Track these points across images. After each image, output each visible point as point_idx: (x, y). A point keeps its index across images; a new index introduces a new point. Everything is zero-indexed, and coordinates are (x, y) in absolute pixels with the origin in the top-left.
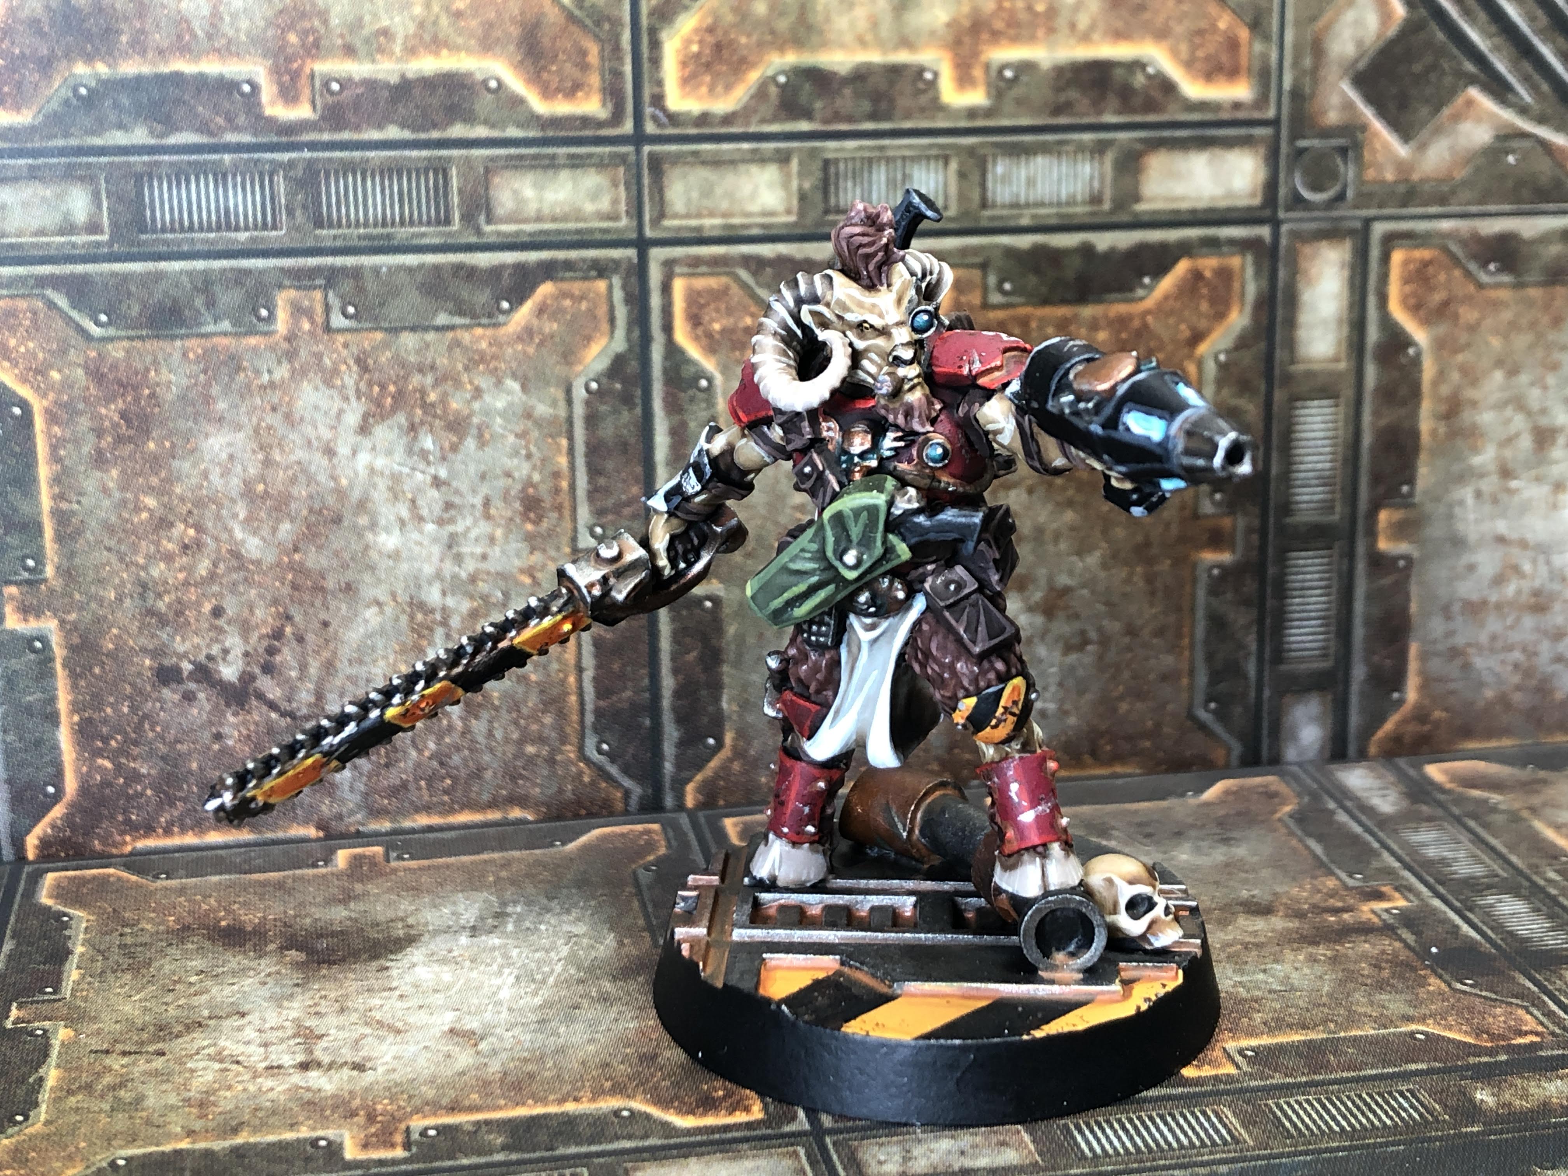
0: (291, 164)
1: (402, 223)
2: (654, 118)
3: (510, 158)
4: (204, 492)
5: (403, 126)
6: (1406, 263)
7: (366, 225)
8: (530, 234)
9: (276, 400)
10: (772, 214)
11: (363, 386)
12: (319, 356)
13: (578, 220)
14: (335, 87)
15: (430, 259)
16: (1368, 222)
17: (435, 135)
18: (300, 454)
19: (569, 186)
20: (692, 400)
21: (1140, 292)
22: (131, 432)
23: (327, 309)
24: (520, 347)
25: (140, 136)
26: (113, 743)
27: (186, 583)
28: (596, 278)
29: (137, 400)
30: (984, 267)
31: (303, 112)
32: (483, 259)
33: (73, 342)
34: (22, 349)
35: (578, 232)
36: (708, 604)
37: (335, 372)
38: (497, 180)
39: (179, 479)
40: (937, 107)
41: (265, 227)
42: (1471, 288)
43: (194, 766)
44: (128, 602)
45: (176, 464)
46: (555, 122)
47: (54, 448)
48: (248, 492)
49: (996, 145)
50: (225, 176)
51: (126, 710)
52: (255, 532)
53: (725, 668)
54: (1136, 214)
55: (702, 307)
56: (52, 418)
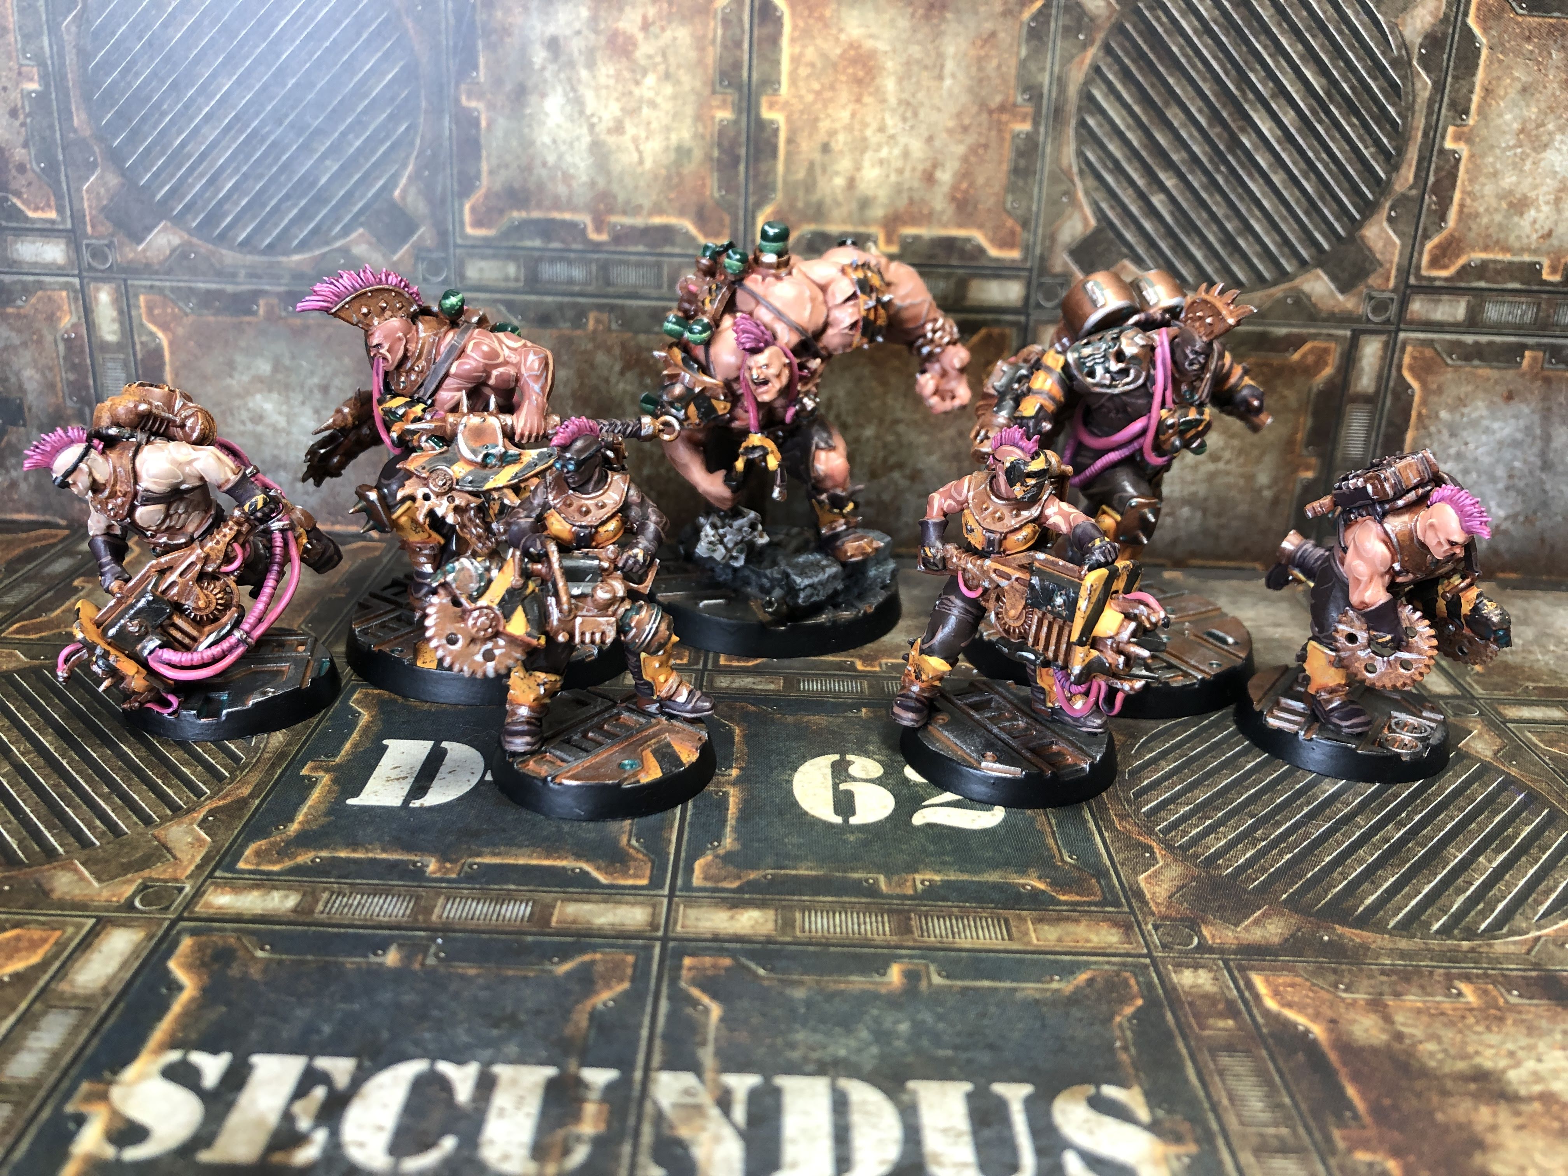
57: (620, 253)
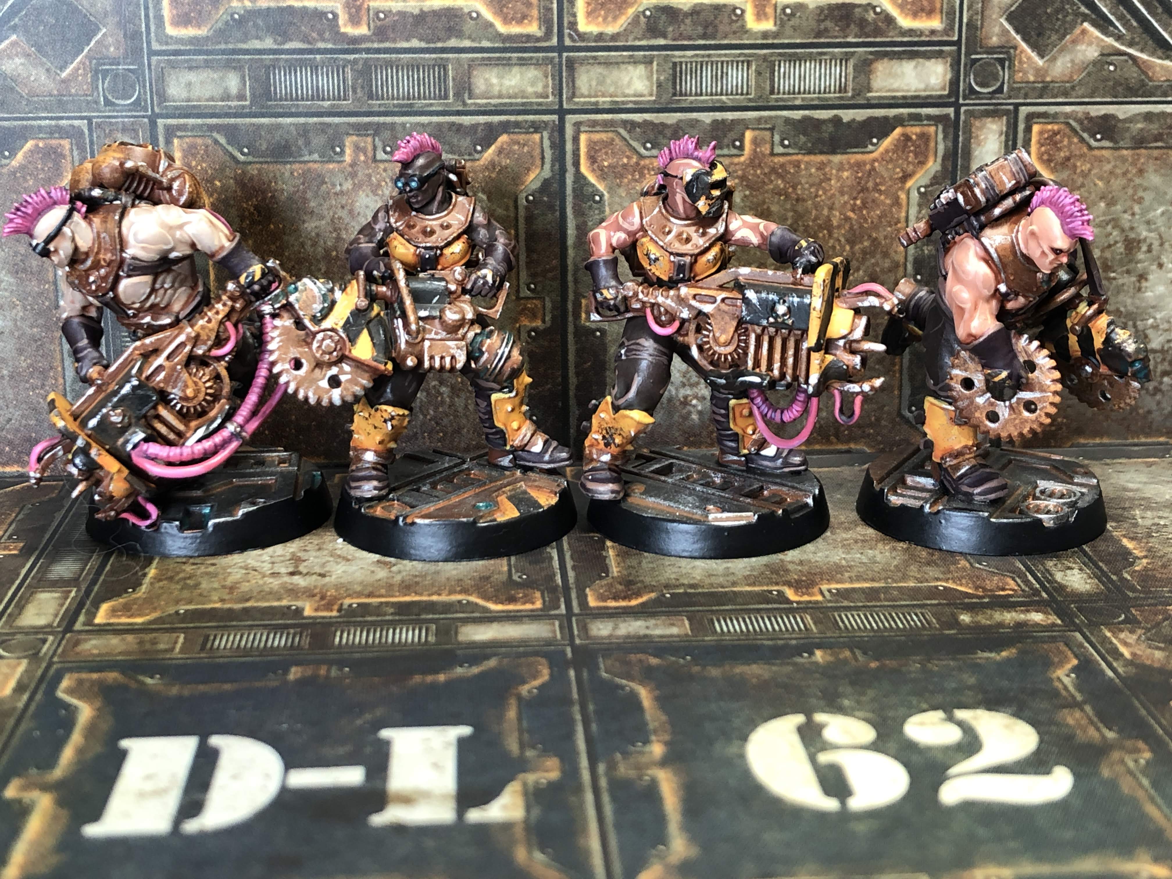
0: (355, 62)
1: (419, 98)
2: (570, 36)
3: (483, 59)
5: (421, 40)
6: (1041, 133)
7: (398, 98)
8: (494, 106)
9: (344, 202)
10: (641, 96)
12: (369, 176)
13: (522, 97)
14: (382, 16)
15: (435, 119)
16: (1017, 106)
17: (439, 45)
19: (518, 76)
20: (590, 207)
21: (870, 148)
23: (375, 148)
24: (487, 173)
25: (268, 43)
28: (532, 133)
29: (263, 199)
30: (772, 130)
31: (363, 30)
32: (467, 120)
33: (228, 164)
34: (201, 167)
35: (523, 104)
36: (598, 334)
37: (379, 186)
38: (475, 73)
39: (287, 246)
40: (743, 30)
41: (339, 99)
42: (1085, 150)
45: (286, 238)
46: (509, 38)
48: (327, 256)
49: (780, 54)
50: (317, 67)
53: (608, 373)
54: (868, 99)
55: (596, 151)
57: (386, 51)
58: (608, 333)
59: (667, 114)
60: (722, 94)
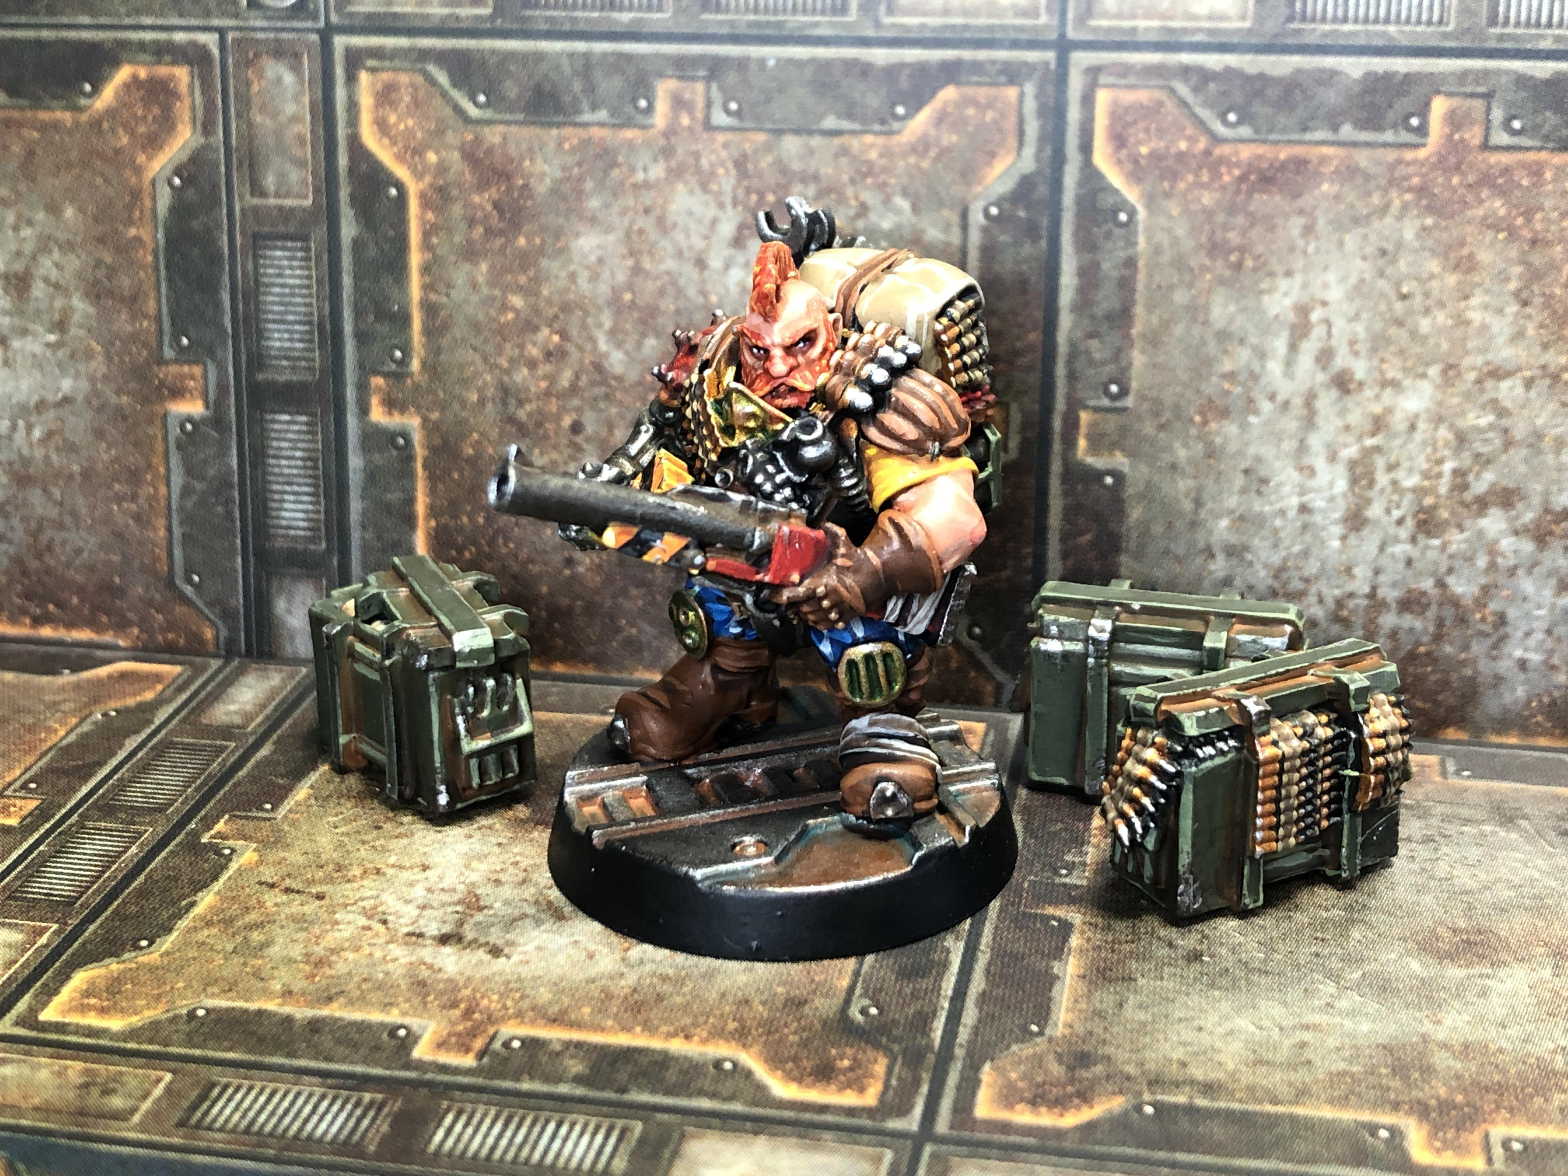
1: (795, 10)
4: (572, 296)
7: (756, 11)
8: (935, 29)
9: (648, 202)
10: (1223, 18)
11: (741, 192)
12: (697, 155)
13: (990, 15)
15: (821, 52)
18: (669, 264)
20: (1108, 236)
22: (502, 225)
23: (709, 104)
24: (912, 160)
26: (467, 554)
27: (548, 394)
28: (1005, 84)
29: (509, 190)
32: (880, 56)
33: (451, 123)
34: (402, 127)
35: (991, 28)
36: (1109, 480)
37: (712, 175)
39: (547, 279)
41: (649, 8)
43: (545, 589)
44: (489, 406)
45: (544, 263)
47: (426, 235)
48: (615, 302)
51: (481, 520)
52: (619, 345)
53: (1123, 558)
55: (1128, 125)
56: (426, 202)
58: (1129, 481)
59: (1273, 58)
60: (1387, 21)
